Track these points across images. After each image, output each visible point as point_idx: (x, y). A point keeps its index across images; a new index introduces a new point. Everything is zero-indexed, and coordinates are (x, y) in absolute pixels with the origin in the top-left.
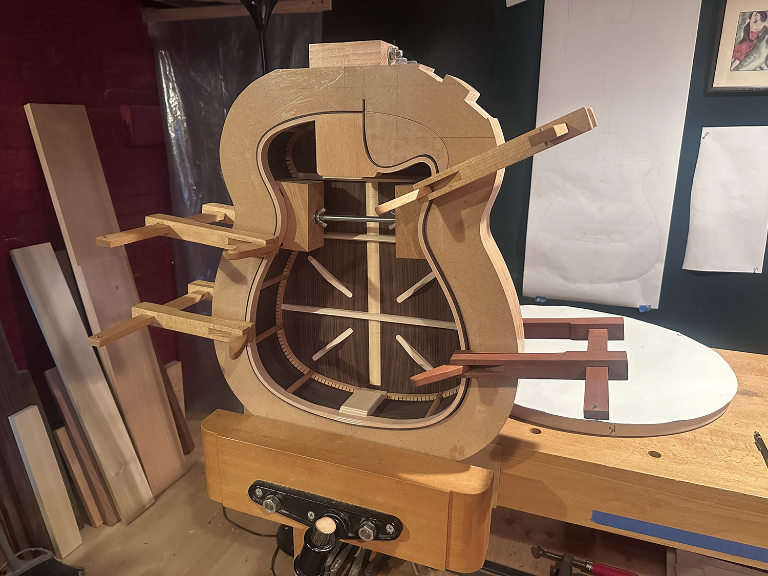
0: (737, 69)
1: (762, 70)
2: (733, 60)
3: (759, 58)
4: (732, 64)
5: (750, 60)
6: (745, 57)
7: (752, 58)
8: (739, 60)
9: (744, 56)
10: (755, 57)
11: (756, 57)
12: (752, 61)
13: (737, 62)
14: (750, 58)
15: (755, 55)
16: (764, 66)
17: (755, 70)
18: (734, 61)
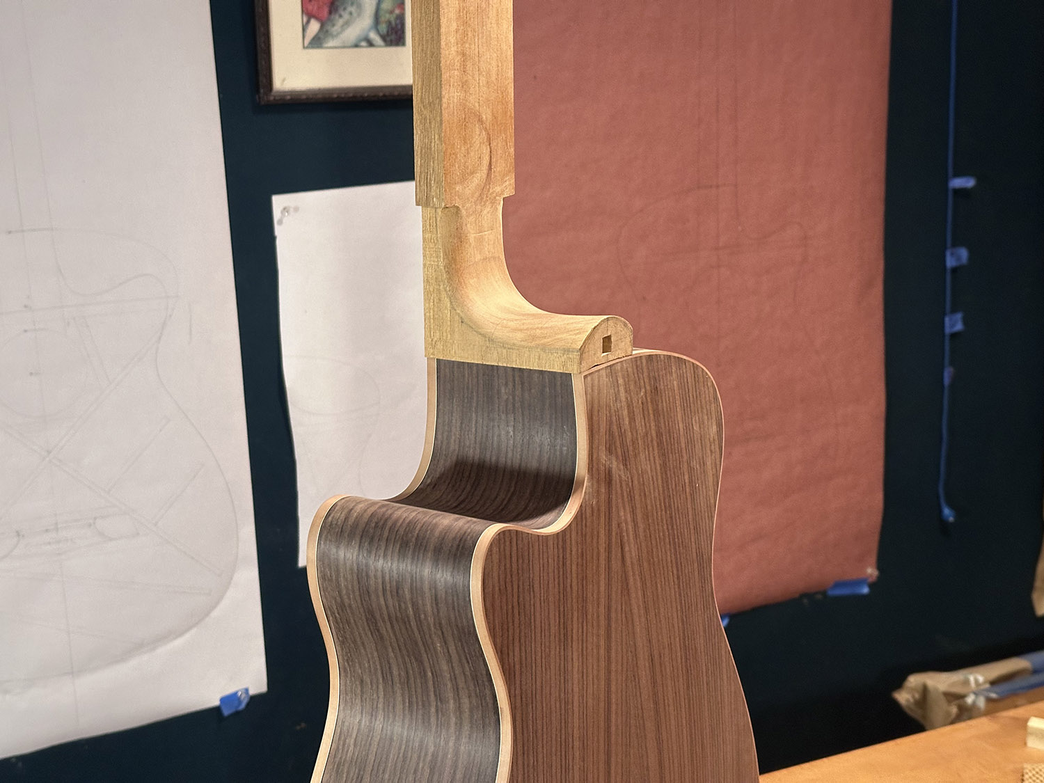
0: (317, 42)
1: (371, 44)
2: (305, 19)
3: (359, 15)
4: (304, 30)
5: (340, 22)
6: (330, 13)
7: (346, 16)
8: (317, 18)
9: (326, 10)
10: (351, 13)
11: (355, 14)
12: (347, 24)
13: (314, 26)
14: (341, 16)
15: (350, 9)
16: (373, 36)
17: (356, 46)
18: (308, 22)
